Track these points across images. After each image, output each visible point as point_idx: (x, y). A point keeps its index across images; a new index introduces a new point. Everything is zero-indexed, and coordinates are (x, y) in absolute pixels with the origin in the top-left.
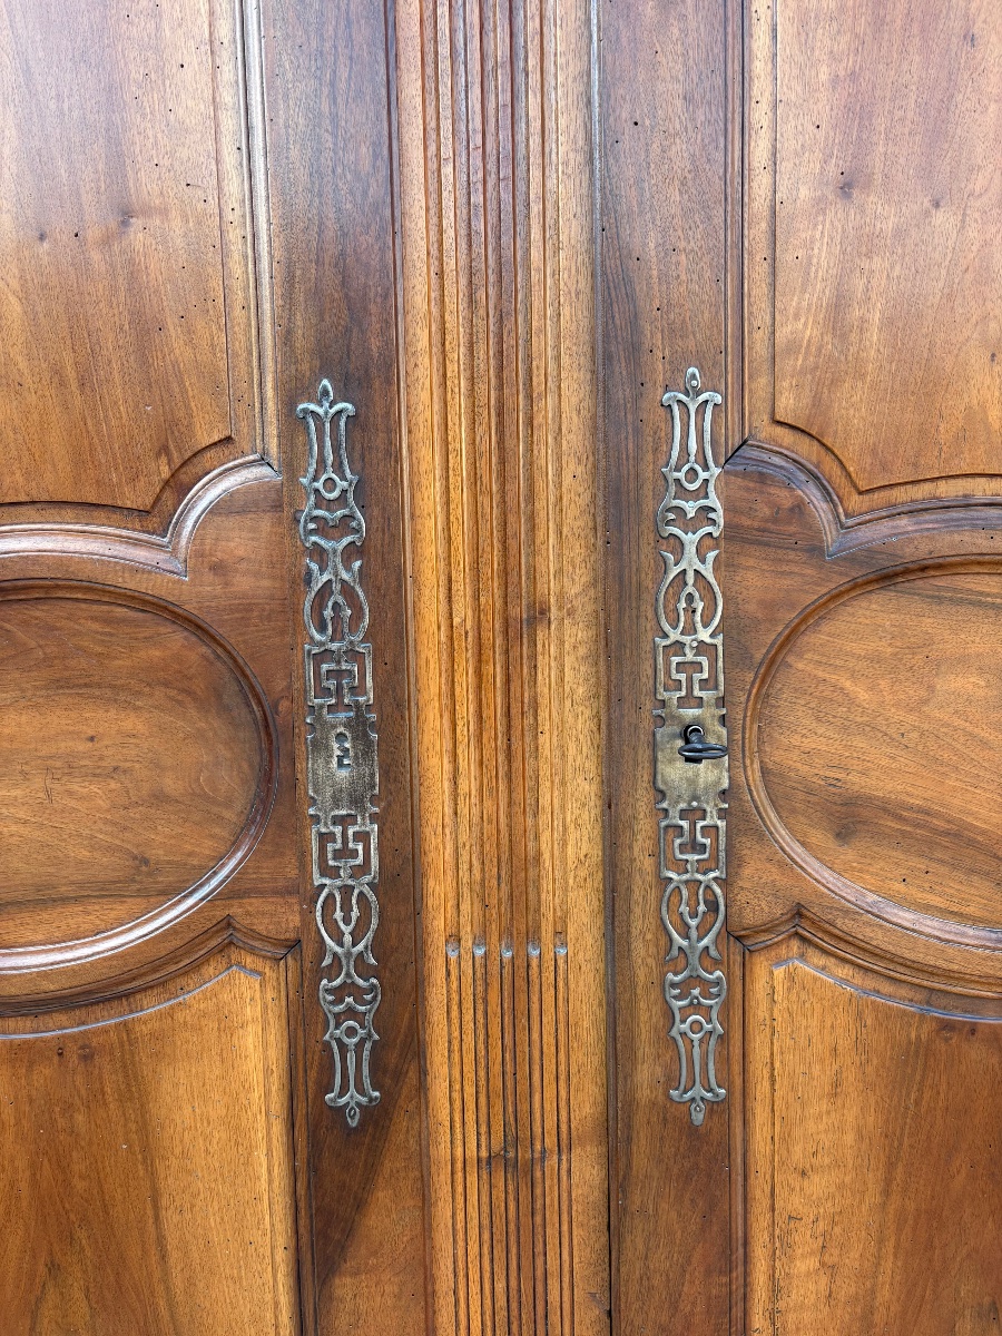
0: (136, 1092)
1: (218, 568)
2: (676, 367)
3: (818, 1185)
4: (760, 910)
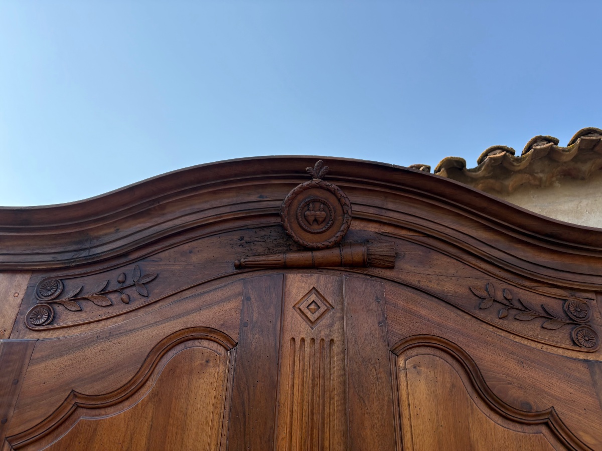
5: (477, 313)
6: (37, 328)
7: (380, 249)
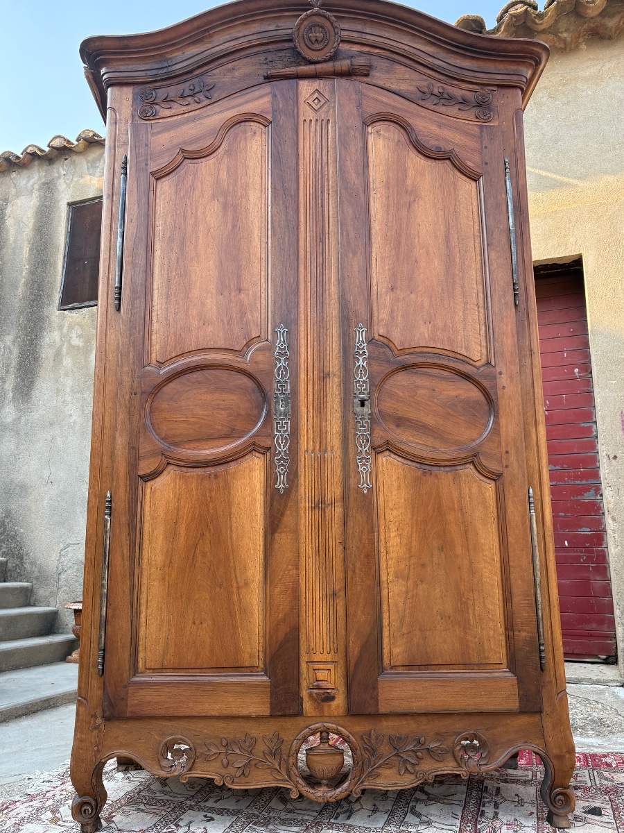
1: (256, 363)
2: (357, 323)
4: (379, 442)
5: (420, 102)
6: (147, 118)
7: (360, 61)
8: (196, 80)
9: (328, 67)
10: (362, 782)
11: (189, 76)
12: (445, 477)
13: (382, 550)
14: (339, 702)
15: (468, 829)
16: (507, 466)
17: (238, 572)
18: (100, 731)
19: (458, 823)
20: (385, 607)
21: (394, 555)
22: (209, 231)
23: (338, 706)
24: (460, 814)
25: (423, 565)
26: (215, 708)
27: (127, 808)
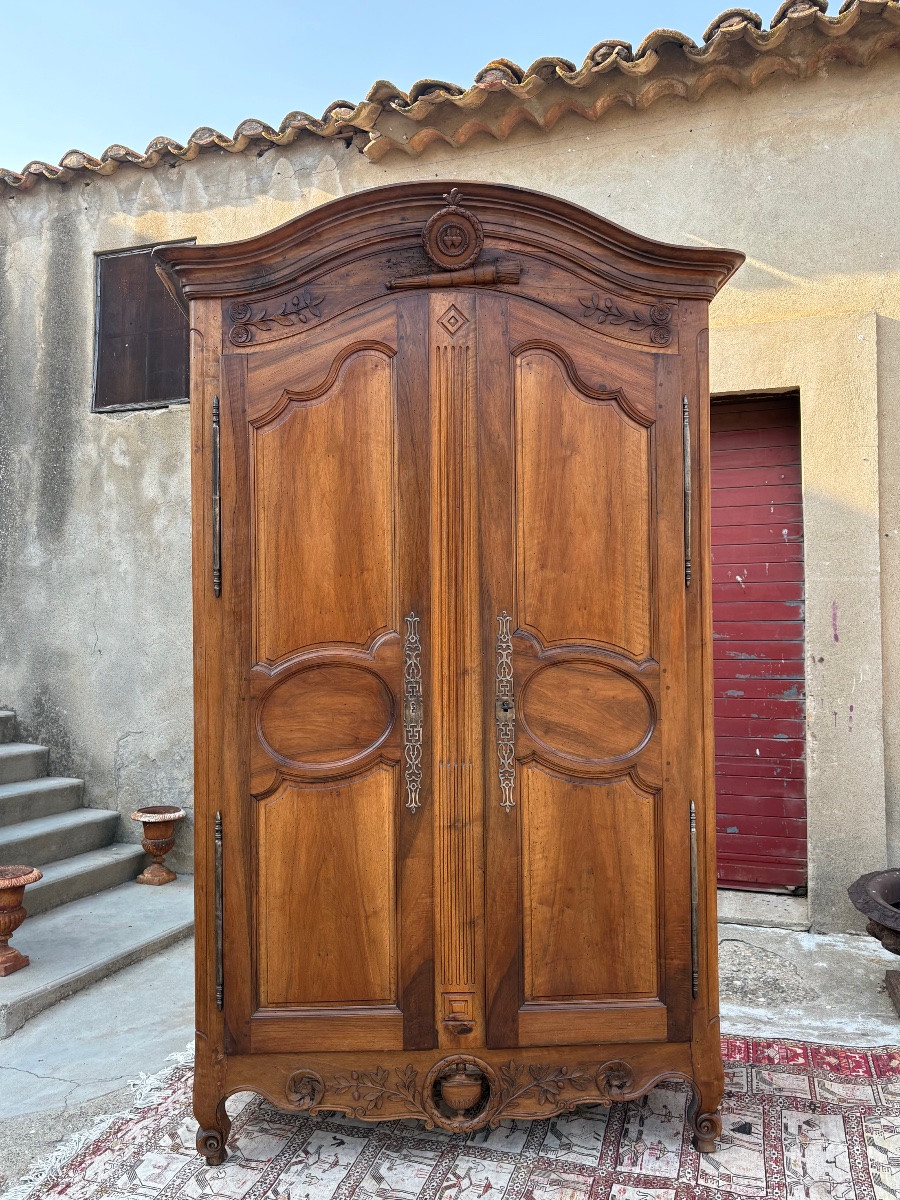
0: (352, 804)
1: (382, 659)
2: (500, 610)
3: (541, 832)
4: (523, 752)
5: (581, 319)
6: (242, 344)
7: (507, 267)
8: (301, 290)
9: (468, 275)
10: (501, 1112)
11: (292, 285)
12: (599, 791)
13: (526, 873)
14: (477, 1034)
15: (610, 1153)
16: (667, 780)
17: (366, 899)
18: (222, 1066)
19: (599, 1144)
20: (527, 936)
21: (539, 880)
22: (324, 496)
23: (475, 1039)
24: (602, 1135)
25: (570, 890)
26: (345, 1044)
27: (250, 1128)
